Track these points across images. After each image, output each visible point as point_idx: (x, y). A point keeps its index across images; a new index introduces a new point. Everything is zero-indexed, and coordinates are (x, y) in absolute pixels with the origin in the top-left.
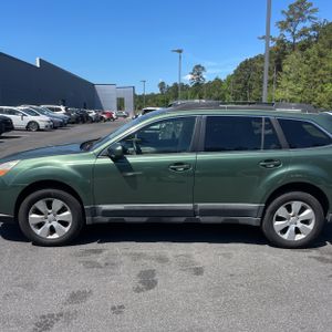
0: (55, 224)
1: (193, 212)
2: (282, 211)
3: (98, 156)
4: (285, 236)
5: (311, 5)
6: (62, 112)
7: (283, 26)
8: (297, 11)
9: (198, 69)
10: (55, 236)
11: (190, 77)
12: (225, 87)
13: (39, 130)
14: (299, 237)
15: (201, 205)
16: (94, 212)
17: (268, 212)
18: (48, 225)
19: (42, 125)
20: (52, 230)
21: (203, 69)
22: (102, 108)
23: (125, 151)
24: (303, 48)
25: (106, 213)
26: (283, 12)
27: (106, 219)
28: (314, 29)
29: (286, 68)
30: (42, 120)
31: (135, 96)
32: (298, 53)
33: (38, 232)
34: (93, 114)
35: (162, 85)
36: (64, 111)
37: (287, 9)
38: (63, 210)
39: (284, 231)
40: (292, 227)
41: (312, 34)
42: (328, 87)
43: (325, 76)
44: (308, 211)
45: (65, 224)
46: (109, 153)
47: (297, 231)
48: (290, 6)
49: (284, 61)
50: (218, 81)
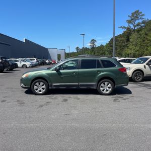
0: (41, 89)
1: (78, 86)
2: (102, 85)
3: (52, 70)
4: (104, 92)
5: (141, 13)
6: (35, 61)
7: (129, 22)
8: (135, 15)
9: (93, 41)
10: (41, 92)
11: (90, 44)
12: (105, 48)
13: (27, 68)
14: (107, 92)
15: (80, 83)
16: (51, 86)
17: (98, 85)
18: (39, 89)
19: (28, 66)
20: (40, 91)
21: (95, 41)
22: (51, 59)
23: (59, 69)
24: (138, 31)
25: (54, 86)
26: (129, 16)
27: (55, 88)
28: (143, 23)
29: (131, 40)
30: (28, 64)
31: (65, 53)
32: (136, 33)
33: (36, 91)
34: (47, 61)
35: (77, 48)
36: (36, 60)
37: (131, 15)
38: (43, 85)
39: (103, 90)
40: (106, 89)
41: (142, 25)
42: (149, 48)
43: (148, 43)
44: (110, 85)
45: (43, 89)
46: (55, 69)
47: (107, 91)
48: (132, 14)
49: (130, 37)
50: (102, 46)
